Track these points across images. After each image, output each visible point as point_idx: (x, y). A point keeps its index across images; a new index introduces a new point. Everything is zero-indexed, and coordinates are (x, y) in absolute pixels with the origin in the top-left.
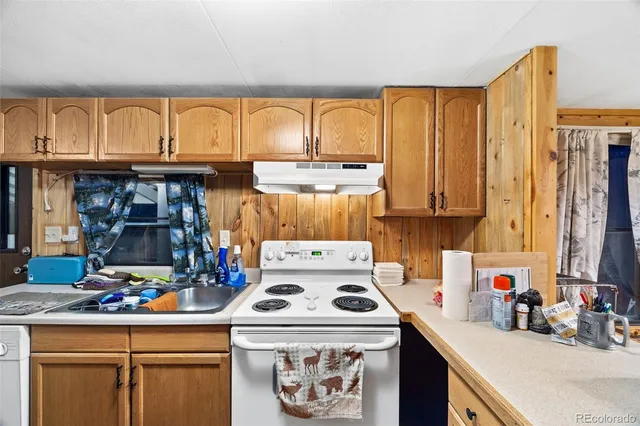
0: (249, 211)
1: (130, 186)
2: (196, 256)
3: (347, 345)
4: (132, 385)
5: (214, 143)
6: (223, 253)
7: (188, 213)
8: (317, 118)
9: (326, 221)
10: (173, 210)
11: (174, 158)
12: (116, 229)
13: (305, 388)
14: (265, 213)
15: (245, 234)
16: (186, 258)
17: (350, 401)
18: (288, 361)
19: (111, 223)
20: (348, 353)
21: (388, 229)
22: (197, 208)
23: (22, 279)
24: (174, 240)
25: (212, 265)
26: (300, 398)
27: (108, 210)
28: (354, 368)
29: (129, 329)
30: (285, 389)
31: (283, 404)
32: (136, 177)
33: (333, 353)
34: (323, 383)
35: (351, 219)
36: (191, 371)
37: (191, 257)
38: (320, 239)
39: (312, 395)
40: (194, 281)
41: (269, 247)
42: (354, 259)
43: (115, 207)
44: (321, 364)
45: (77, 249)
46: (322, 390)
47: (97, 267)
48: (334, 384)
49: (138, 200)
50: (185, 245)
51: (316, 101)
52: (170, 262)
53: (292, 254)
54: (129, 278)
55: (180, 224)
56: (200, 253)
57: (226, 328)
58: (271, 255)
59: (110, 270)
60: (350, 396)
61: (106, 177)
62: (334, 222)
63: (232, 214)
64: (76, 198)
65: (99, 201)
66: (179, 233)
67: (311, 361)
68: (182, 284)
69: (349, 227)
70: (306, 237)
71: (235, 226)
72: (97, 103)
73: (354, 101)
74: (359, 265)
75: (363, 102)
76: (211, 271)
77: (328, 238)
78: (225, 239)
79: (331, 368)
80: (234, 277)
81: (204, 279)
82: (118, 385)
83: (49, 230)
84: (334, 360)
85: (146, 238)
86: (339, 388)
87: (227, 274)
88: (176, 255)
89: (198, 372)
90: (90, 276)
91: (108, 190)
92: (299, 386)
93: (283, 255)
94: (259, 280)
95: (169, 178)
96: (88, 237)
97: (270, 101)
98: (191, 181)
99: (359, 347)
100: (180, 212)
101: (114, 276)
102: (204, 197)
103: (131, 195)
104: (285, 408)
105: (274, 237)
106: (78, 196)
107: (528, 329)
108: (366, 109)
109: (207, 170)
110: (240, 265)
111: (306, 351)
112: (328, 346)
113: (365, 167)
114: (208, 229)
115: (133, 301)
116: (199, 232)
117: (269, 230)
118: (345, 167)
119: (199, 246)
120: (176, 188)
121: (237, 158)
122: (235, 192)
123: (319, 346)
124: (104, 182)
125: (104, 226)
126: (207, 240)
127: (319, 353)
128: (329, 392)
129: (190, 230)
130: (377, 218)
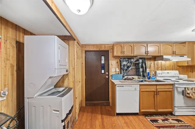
0: (152, 65)
9: (167, 66)
11: (148, 55)
13: (191, 93)
14: (156, 65)
15: (152, 69)
18: (188, 89)
21: (180, 68)
27: (127, 65)
29: (156, 85)
35: (172, 66)
36: (166, 92)
42: (176, 74)
44: (193, 89)
46: (193, 94)
53: (163, 73)
55: (141, 67)
63: (149, 65)
66: (141, 69)
67: (192, 89)
83: (112, 69)
89: (168, 92)
92: (190, 93)
113: (184, 56)
117: (156, 69)
118: (180, 56)
122: (150, 61)
123: (193, 87)
125: (126, 68)
127: (193, 88)
130: (178, 66)
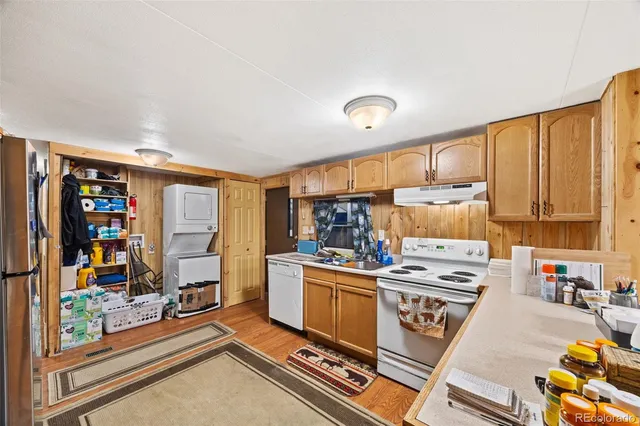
0: (396, 218)
1: (335, 206)
2: (365, 244)
3: (437, 297)
4: (337, 298)
5: (373, 180)
6: (380, 244)
7: (361, 219)
8: (434, 157)
9: (449, 224)
10: (354, 218)
11: (354, 191)
12: (329, 228)
13: (412, 314)
14: (406, 219)
15: (393, 233)
16: (360, 245)
17: (438, 330)
18: (403, 297)
19: (327, 225)
20: (437, 300)
21: (507, 232)
22: (366, 216)
23: (296, 250)
24: (355, 235)
25: (374, 251)
26: (409, 319)
27: (326, 218)
28: (441, 311)
29: (335, 271)
30: (402, 312)
31: (401, 321)
32: (337, 201)
33: (428, 299)
34: (423, 314)
35: (470, 224)
36: (359, 297)
37: (363, 244)
38: (446, 238)
39: (416, 319)
40: (365, 258)
41: (407, 242)
42: (470, 254)
43: (329, 216)
44: (421, 304)
45: (314, 237)
46: (422, 319)
47: (322, 247)
48: (429, 317)
49: (339, 211)
50: (360, 238)
51: (434, 146)
52: (352, 247)
53: (423, 246)
54: (334, 254)
55: (357, 225)
56: (368, 243)
57: (374, 278)
58: (408, 247)
59: (327, 249)
60: (438, 326)
61: (325, 201)
62: (456, 226)
63: (385, 220)
64: (314, 212)
65: (323, 214)
66: (357, 230)
67: (416, 301)
68: (358, 259)
69: (470, 230)
70: (434, 236)
71: (387, 228)
72: (323, 167)
73: (462, 140)
74: (475, 258)
75: (468, 139)
76: (374, 253)
77: (452, 237)
78: (381, 235)
79: (427, 307)
80: (385, 258)
81: (369, 257)
82: (332, 296)
83: (304, 228)
84: (429, 303)
85: (342, 234)
86: (432, 319)
87: (382, 256)
88: (356, 243)
89: (363, 298)
90: (320, 250)
91: (326, 208)
92: (408, 313)
93: (416, 247)
94: (402, 262)
95: (353, 200)
96: (319, 231)
97: (404, 151)
98: (362, 201)
99: (444, 298)
100: (357, 219)
101: (329, 252)
102: (370, 209)
103: (335, 210)
104: (402, 323)
105: (412, 235)
106: (315, 211)
107: (572, 304)
108: (472, 143)
109: (370, 195)
110: (389, 252)
111: (412, 295)
112: (425, 294)
113: (471, 186)
114: (372, 229)
115: (337, 263)
116: (366, 231)
117: (408, 231)
118: (454, 187)
119: (367, 238)
120: (356, 206)
121: (385, 188)
122: (387, 206)
123: (420, 294)
124: (325, 204)
125: (324, 226)
126: (371, 235)
127: (420, 297)
128: (426, 321)
129: (362, 229)
